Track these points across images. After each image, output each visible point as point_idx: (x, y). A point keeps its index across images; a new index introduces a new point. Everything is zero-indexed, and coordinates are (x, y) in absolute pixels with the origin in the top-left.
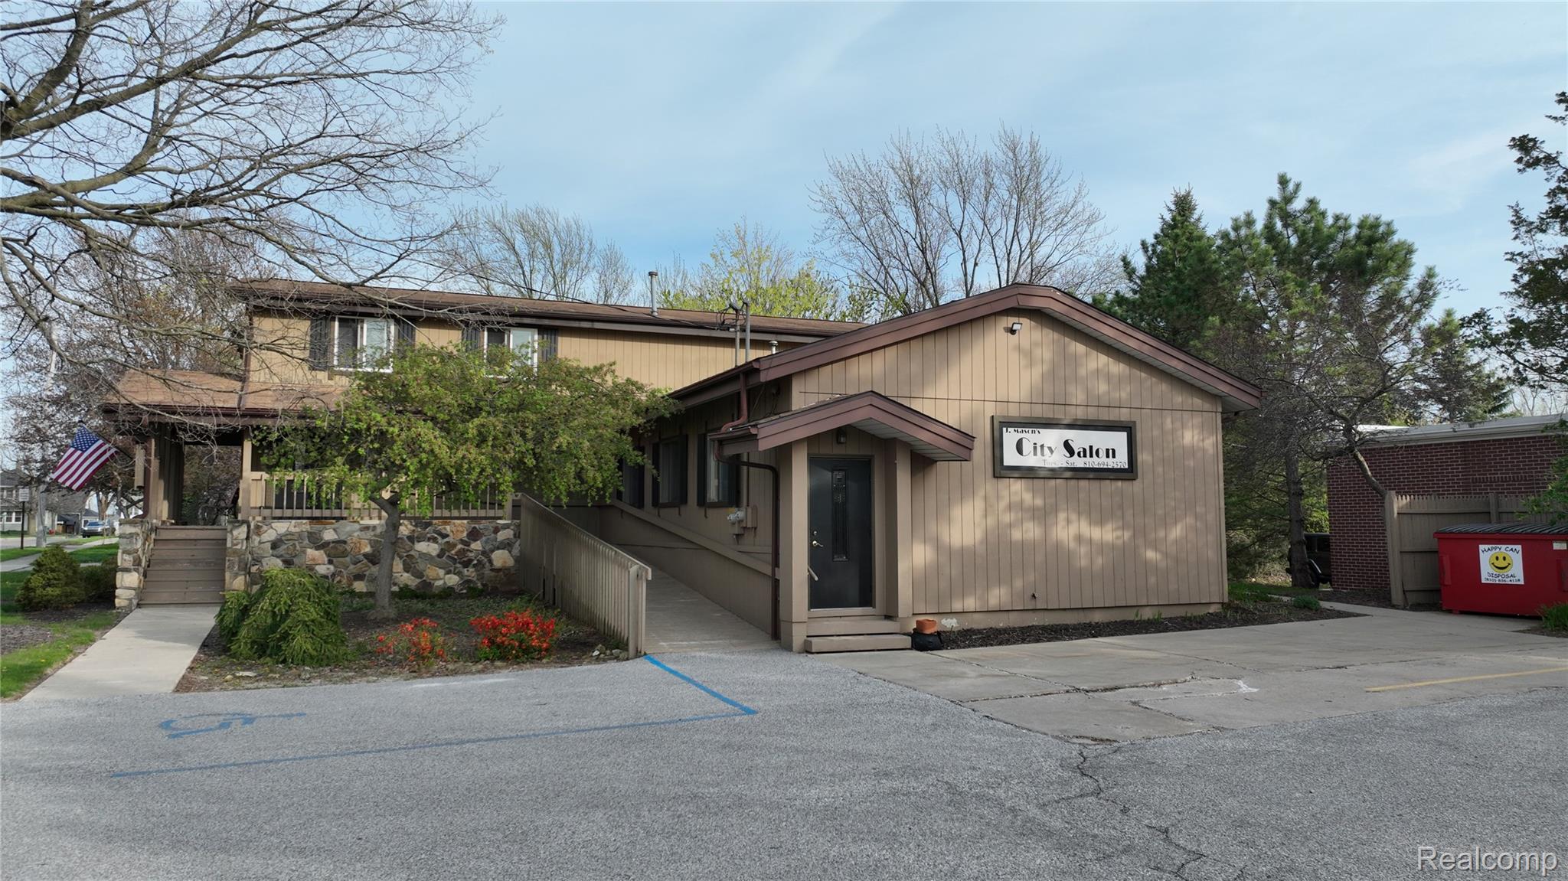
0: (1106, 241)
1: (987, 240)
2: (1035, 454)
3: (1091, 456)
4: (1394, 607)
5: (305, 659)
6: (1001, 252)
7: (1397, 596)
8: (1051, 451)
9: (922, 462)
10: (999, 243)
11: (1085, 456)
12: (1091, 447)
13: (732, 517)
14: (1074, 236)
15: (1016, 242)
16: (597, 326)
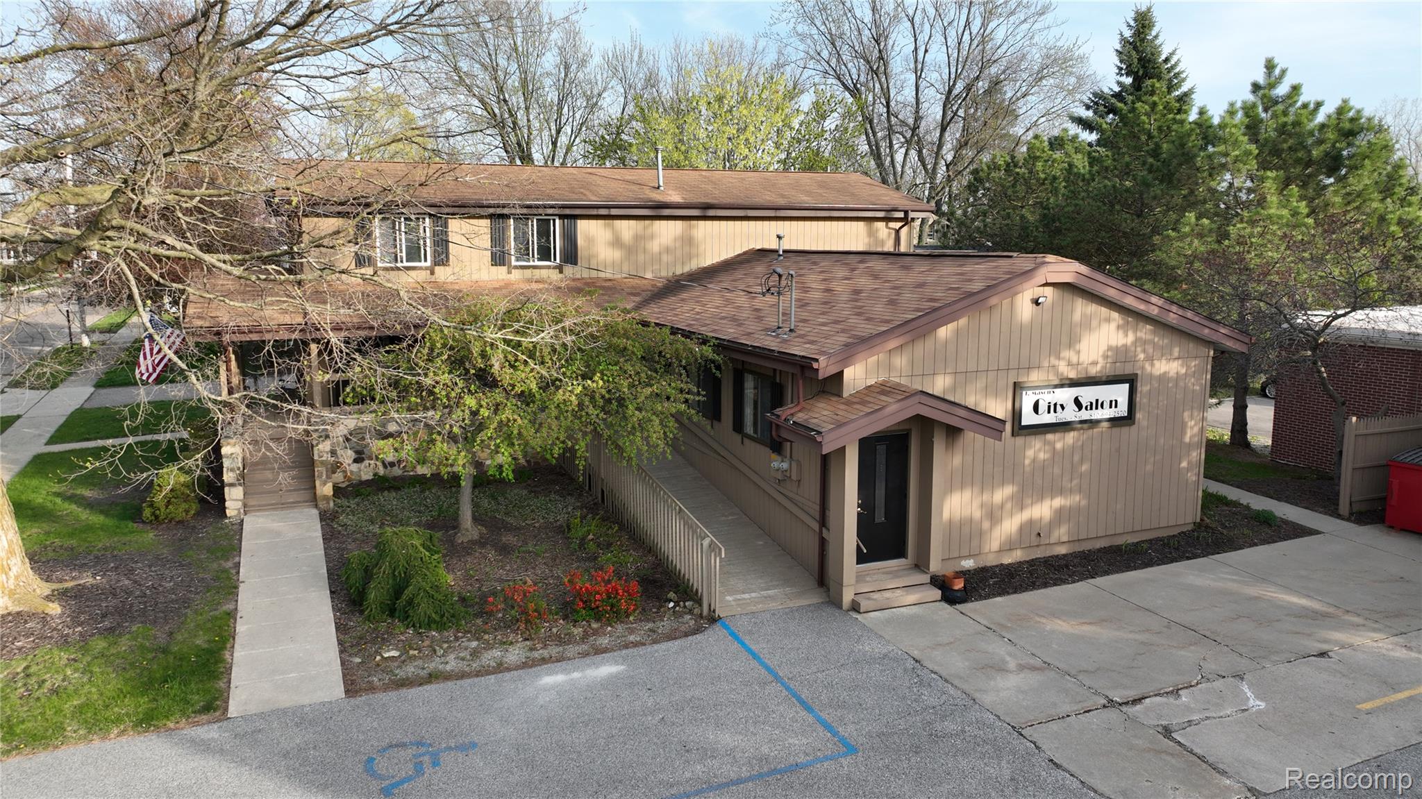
0: (1055, 32)
1: (938, 26)
2: (1049, 412)
3: (1097, 408)
4: (1339, 516)
5: (430, 624)
6: (952, 41)
7: (1344, 507)
8: (1063, 407)
10: (952, 34)
11: (1091, 409)
12: (1097, 401)
13: (775, 464)
14: (1025, 26)
15: (967, 32)
16: (614, 212)
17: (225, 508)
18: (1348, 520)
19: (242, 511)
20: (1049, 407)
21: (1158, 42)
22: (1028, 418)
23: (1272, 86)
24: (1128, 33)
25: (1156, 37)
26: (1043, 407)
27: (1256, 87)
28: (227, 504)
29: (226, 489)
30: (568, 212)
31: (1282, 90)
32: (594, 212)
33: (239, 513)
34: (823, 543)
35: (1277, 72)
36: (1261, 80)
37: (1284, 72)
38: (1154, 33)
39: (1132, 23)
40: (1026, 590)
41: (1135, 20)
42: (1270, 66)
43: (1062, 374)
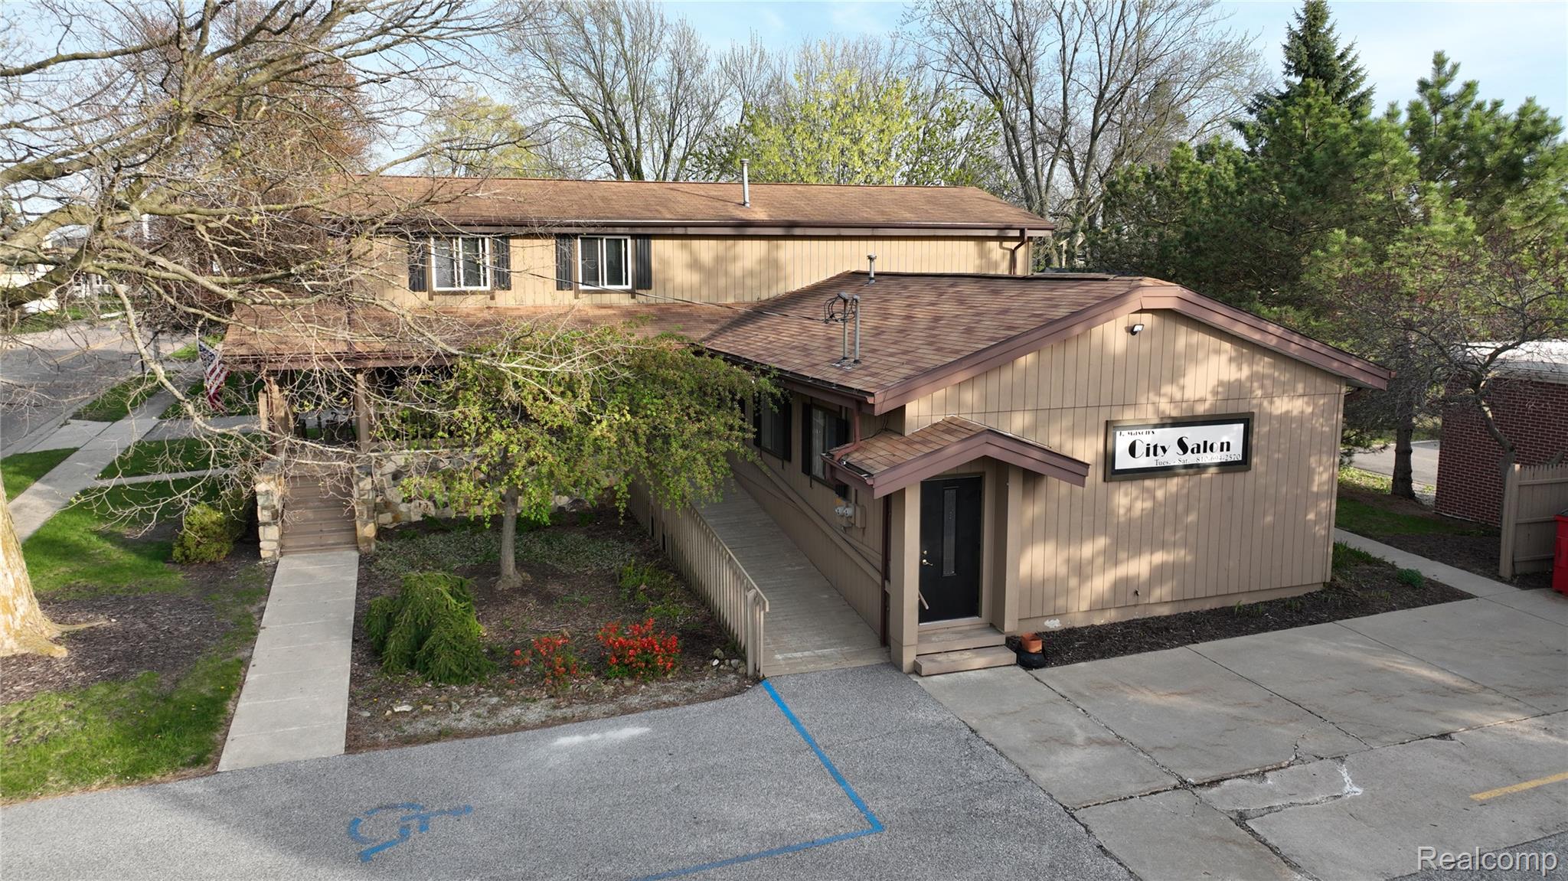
0: (1222, 26)
1: (1089, 25)
2: (1148, 455)
3: (1205, 451)
4: (1500, 579)
6: (1104, 39)
7: (1505, 568)
8: (1164, 449)
9: (1031, 478)
10: (1104, 29)
11: (1198, 452)
12: (1205, 443)
13: (840, 510)
14: (1187, 20)
15: (1121, 28)
16: (691, 231)
17: (259, 549)
18: (1510, 583)
19: (278, 552)
20: (1148, 450)
21: (1332, 36)
22: (1123, 462)
23: (1442, 84)
24: (1297, 27)
25: (1330, 30)
26: (1140, 449)
27: (1423, 86)
28: (262, 544)
29: (261, 529)
30: (639, 231)
31: (1453, 88)
32: (669, 231)
33: (275, 554)
34: (885, 597)
35: (1448, 67)
36: (1429, 76)
37: (1455, 67)
38: (1327, 26)
39: (1302, 15)
40: (1116, 655)
41: (1306, 11)
42: (1439, 61)
43: (1163, 412)
